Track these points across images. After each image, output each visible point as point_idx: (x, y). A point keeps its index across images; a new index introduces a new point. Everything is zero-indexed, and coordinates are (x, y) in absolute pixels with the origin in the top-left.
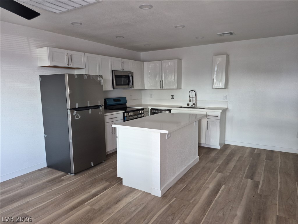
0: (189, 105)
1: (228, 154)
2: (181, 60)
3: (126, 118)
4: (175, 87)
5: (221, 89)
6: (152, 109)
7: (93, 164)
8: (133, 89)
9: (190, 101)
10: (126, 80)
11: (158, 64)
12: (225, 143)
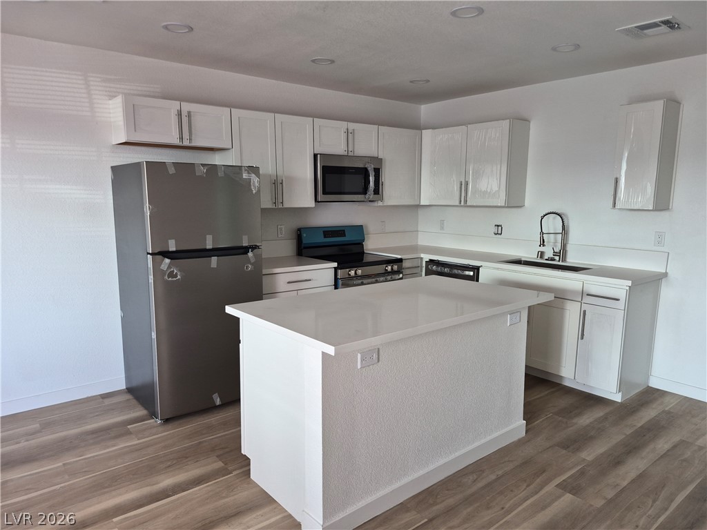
0: (541, 257)
1: (640, 425)
2: (527, 120)
3: (340, 282)
4: (501, 202)
5: (640, 212)
6: (431, 261)
7: (218, 400)
8: (380, 203)
9: (543, 243)
10: (360, 178)
11: (457, 134)
12: (650, 385)
